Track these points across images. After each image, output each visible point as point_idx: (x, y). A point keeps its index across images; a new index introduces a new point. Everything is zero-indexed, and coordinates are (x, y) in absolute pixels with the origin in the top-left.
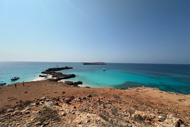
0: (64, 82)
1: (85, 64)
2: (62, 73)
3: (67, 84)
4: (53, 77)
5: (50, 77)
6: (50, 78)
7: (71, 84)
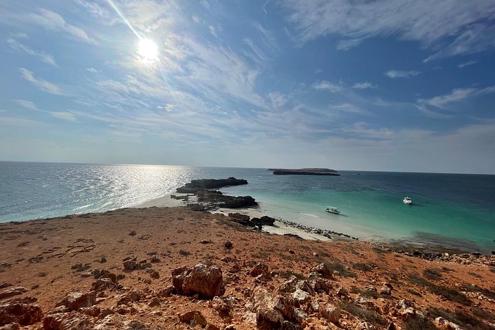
0: (226, 214)
1: (278, 172)
2: (220, 193)
3: (235, 221)
4: (200, 200)
5: (194, 199)
6: (194, 203)
7: (246, 222)
